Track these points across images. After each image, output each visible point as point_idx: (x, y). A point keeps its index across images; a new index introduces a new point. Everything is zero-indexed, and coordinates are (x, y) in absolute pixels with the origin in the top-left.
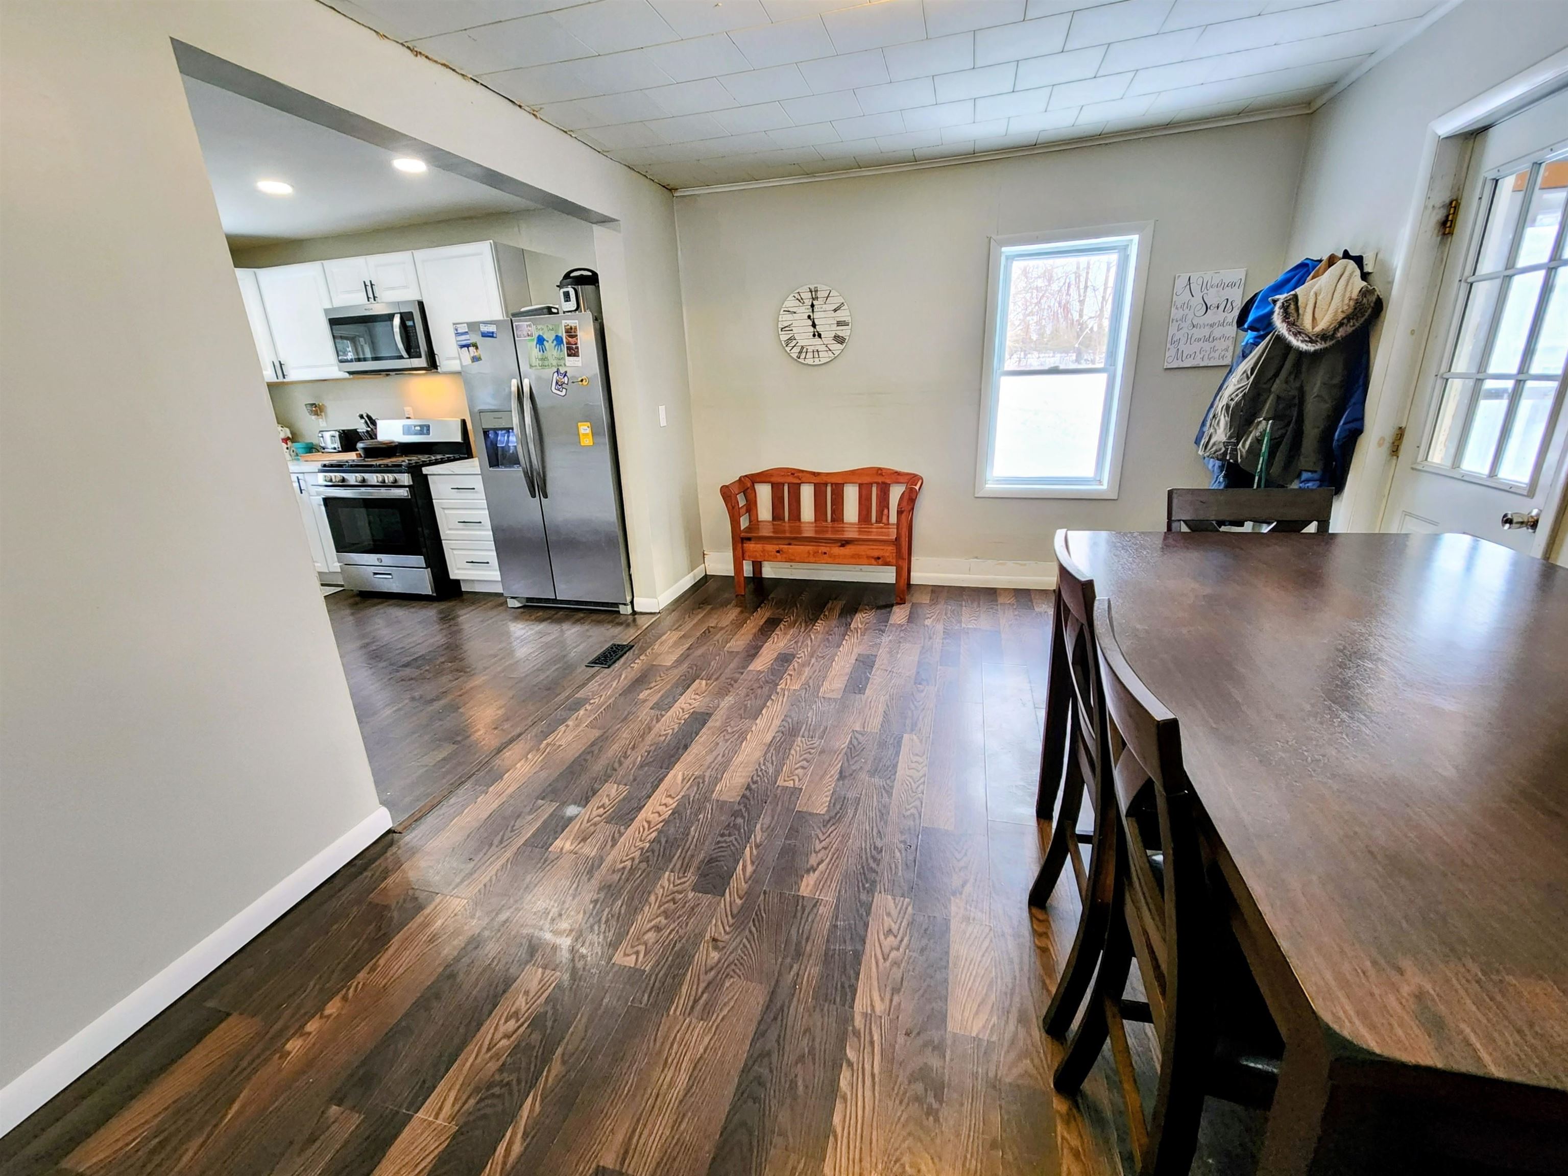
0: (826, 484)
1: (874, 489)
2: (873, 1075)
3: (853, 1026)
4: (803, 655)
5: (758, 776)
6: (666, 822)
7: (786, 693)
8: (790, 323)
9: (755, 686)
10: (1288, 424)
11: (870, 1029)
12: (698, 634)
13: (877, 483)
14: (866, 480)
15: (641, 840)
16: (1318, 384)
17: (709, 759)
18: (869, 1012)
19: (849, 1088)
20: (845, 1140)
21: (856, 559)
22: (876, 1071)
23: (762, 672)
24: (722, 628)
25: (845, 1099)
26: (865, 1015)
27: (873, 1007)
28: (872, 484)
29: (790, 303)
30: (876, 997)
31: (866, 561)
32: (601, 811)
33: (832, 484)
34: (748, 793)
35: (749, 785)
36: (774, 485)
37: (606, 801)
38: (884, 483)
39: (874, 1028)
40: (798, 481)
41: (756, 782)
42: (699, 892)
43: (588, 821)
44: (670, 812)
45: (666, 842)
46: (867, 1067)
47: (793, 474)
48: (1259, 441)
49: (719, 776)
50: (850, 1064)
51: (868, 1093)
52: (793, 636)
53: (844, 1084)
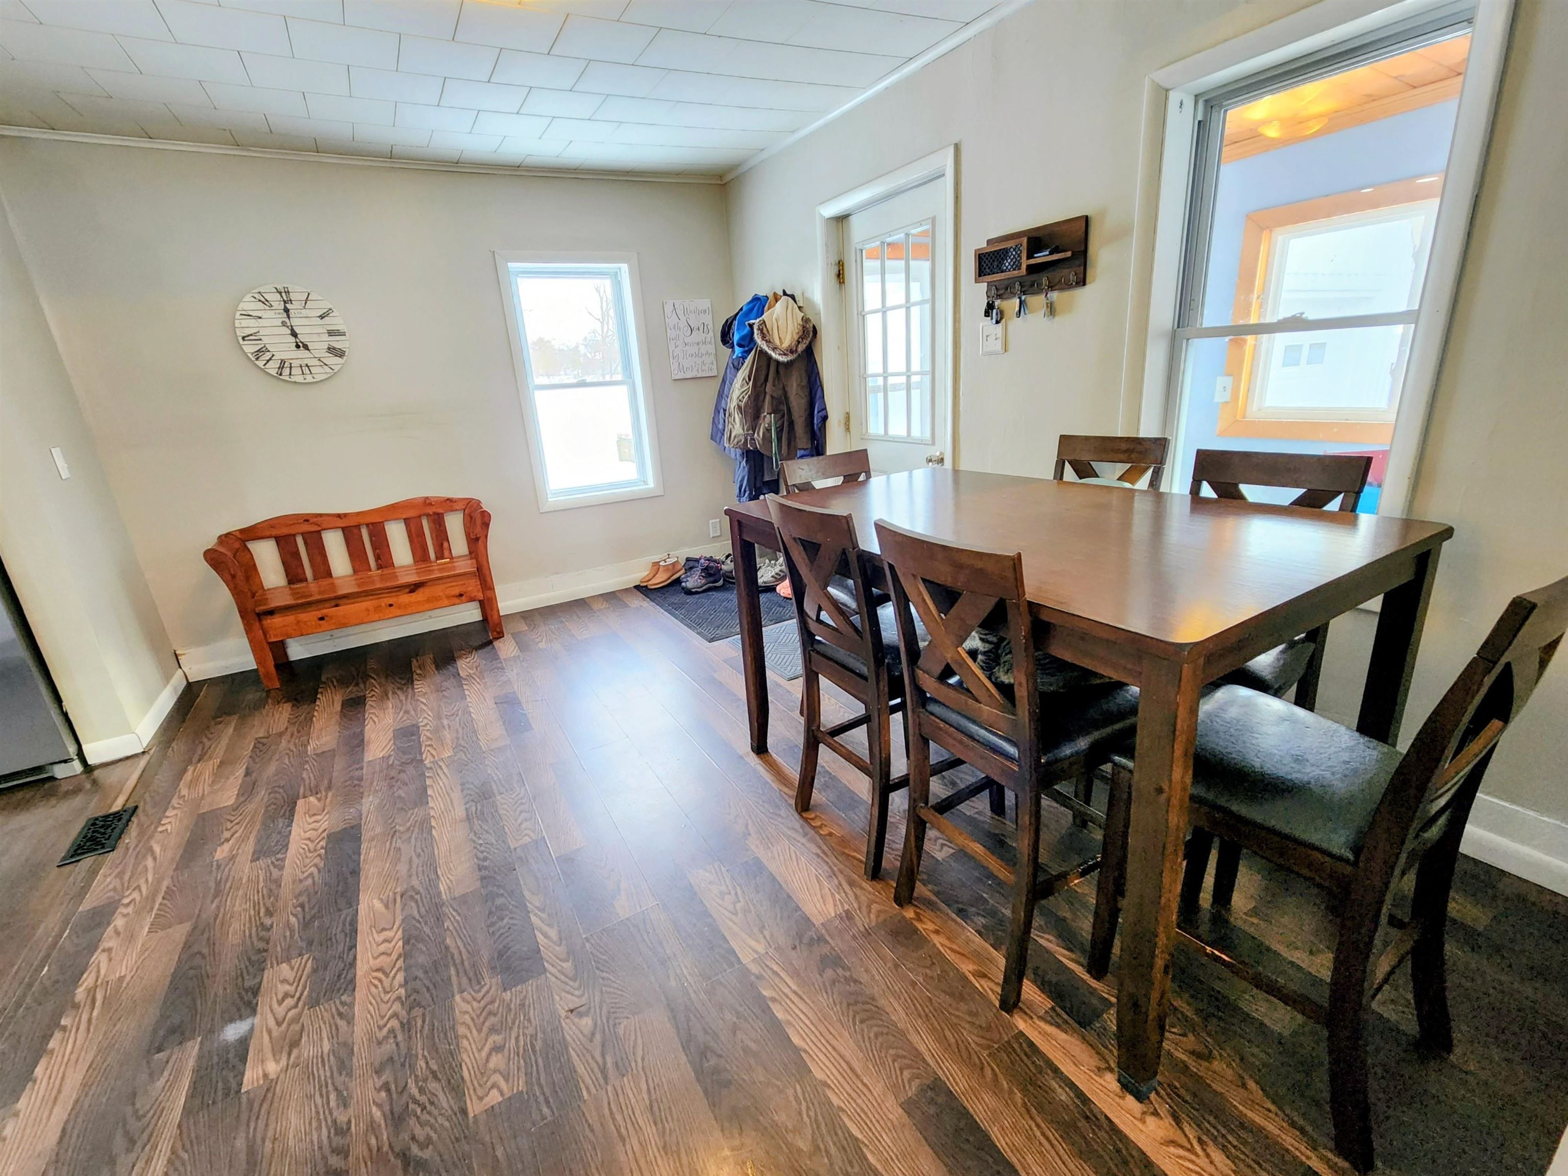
0: (358, 527)
1: (425, 523)
2: (795, 993)
3: (753, 974)
4: (426, 721)
5: (482, 852)
6: (406, 955)
7: (441, 764)
8: (255, 330)
9: (393, 773)
10: (783, 416)
11: (767, 966)
12: (248, 752)
13: (428, 515)
14: (412, 513)
15: (386, 992)
16: (795, 385)
17: (403, 868)
18: (756, 956)
19: (786, 1014)
20: (814, 1047)
21: (434, 603)
22: (794, 987)
23: (390, 756)
24: (281, 735)
25: (789, 1023)
26: (754, 960)
27: (757, 952)
28: (420, 517)
29: (249, 304)
30: (753, 943)
31: (446, 602)
32: (289, 1002)
33: (367, 525)
34: (484, 873)
35: (479, 865)
36: (278, 540)
37: (284, 988)
38: (435, 513)
39: (768, 963)
40: (316, 528)
41: (485, 859)
42: (515, 986)
43: (279, 1024)
44: (400, 943)
45: (426, 972)
46: (787, 990)
47: (307, 521)
48: (768, 430)
49: (433, 877)
50: (774, 1000)
51: (802, 1006)
52: (395, 707)
53: (780, 1015)
